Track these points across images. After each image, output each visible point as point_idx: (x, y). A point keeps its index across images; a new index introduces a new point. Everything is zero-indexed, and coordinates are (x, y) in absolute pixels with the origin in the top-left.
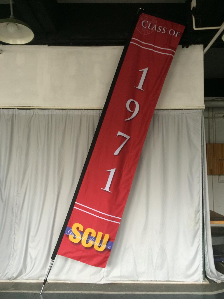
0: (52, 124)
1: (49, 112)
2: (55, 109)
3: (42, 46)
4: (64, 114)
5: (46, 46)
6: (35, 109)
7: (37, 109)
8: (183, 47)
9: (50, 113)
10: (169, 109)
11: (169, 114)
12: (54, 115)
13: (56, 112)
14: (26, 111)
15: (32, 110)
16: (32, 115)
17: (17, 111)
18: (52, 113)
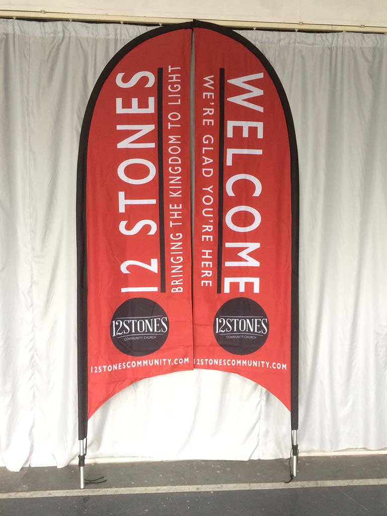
12: (121, 40)
13: (127, 30)
14: (44, 26)
15: (59, 23)
16: (61, 38)
17: (16, 27)
18: (115, 36)
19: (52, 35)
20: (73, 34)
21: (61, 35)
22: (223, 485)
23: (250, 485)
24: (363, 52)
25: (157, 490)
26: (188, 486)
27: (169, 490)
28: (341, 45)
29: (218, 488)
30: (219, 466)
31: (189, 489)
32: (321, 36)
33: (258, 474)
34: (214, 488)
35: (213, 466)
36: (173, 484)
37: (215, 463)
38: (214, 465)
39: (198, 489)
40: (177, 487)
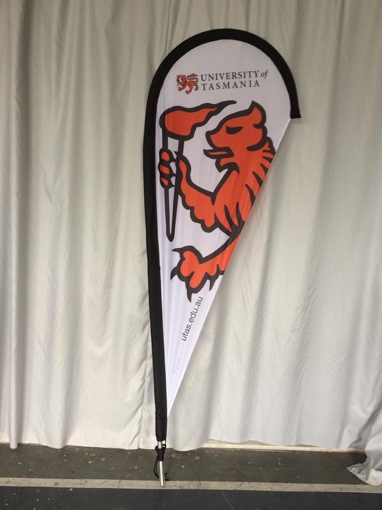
22: (88, 480)
23: (119, 483)
25: (7, 483)
26: (46, 480)
27: (22, 483)
29: (82, 484)
30: (94, 455)
31: (46, 483)
33: (136, 467)
34: (76, 484)
35: (87, 454)
36: (30, 475)
37: (92, 450)
38: (89, 452)
39: (56, 484)
40: (33, 480)
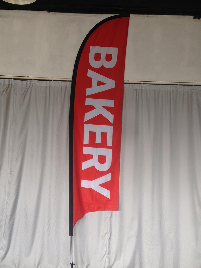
0: (50, 97)
1: (47, 83)
2: (54, 80)
3: (41, 12)
4: (63, 86)
5: (46, 12)
6: (32, 80)
7: (34, 80)
8: (194, 18)
9: (48, 85)
10: (177, 85)
11: (178, 90)
12: (52, 86)
13: (54, 83)
14: (23, 82)
15: (29, 81)
16: (29, 86)
17: (13, 82)
18: (50, 85)
19: (26, 85)
20: (34, 84)
21: (29, 85)
24: (150, 92)
28: (141, 89)
32: (132, 85)
